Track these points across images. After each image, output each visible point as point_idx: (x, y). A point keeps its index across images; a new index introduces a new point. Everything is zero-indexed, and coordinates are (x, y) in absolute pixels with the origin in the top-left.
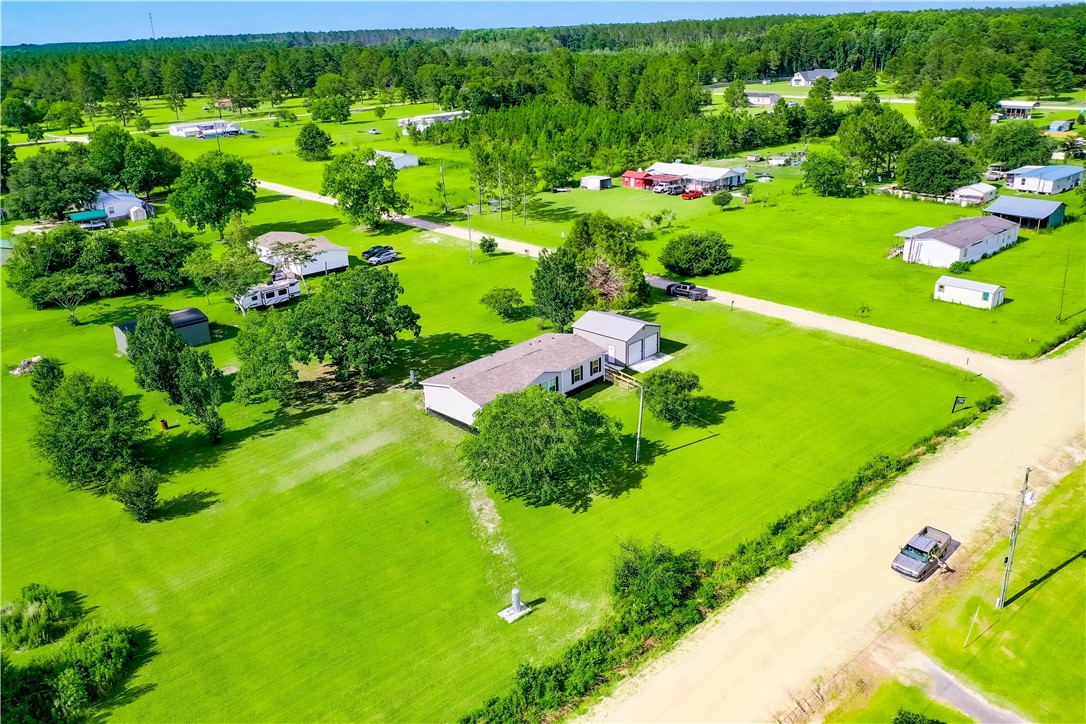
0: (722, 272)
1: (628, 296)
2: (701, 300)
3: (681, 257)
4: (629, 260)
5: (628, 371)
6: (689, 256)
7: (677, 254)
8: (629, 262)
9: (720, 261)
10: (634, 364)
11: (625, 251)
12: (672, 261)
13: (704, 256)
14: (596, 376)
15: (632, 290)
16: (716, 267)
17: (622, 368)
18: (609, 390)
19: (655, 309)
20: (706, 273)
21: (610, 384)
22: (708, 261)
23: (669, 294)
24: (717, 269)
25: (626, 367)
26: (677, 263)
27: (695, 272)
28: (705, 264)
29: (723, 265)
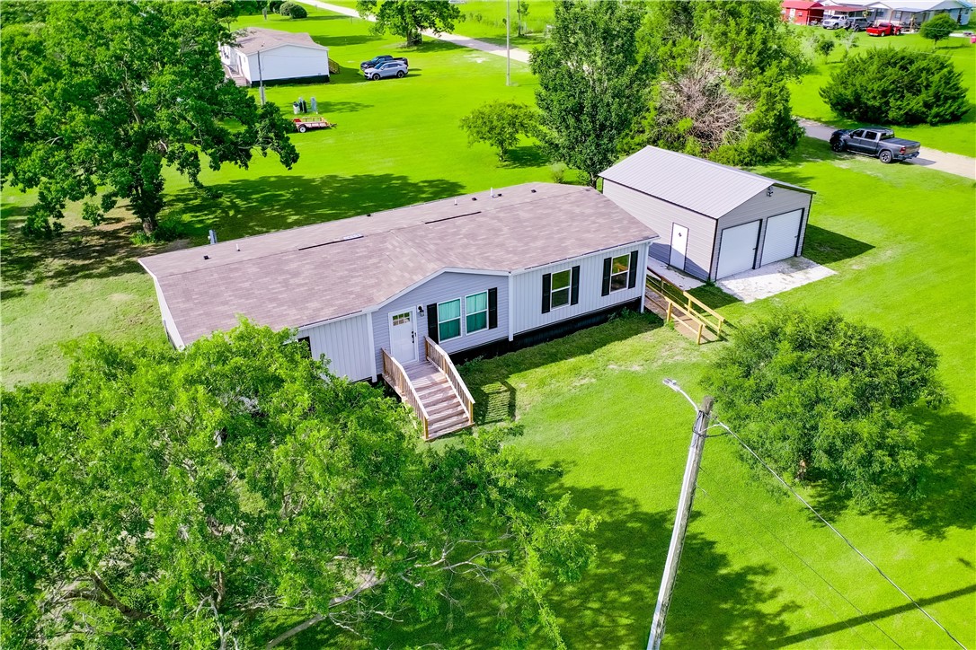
0: (944, 121)
1: (748, 139)
2: (902, 162)
3: (870, 86)
4: (762, 65)
5: (711, 294)
6: (885, 84)
7: (859, 80)
8: (763, 70)
9: (946, 99)
10: (733, 276)
11: (758, 45)
12: (848, 93)
13: (914, 88)
14: (620, 296)
15: (758, 128)
16: (935, 110)
17: (696, 284)
18: (648, 337)
19: (804, 169)
20: (912, 120)
21: (655, 321)
22: (923, 96)
23: (837, 147)
24: (937, 115)
25: (709, 283)
26: (858, 97)
27: (891, 115)
28: (915, 103)
29: (950, 107)
